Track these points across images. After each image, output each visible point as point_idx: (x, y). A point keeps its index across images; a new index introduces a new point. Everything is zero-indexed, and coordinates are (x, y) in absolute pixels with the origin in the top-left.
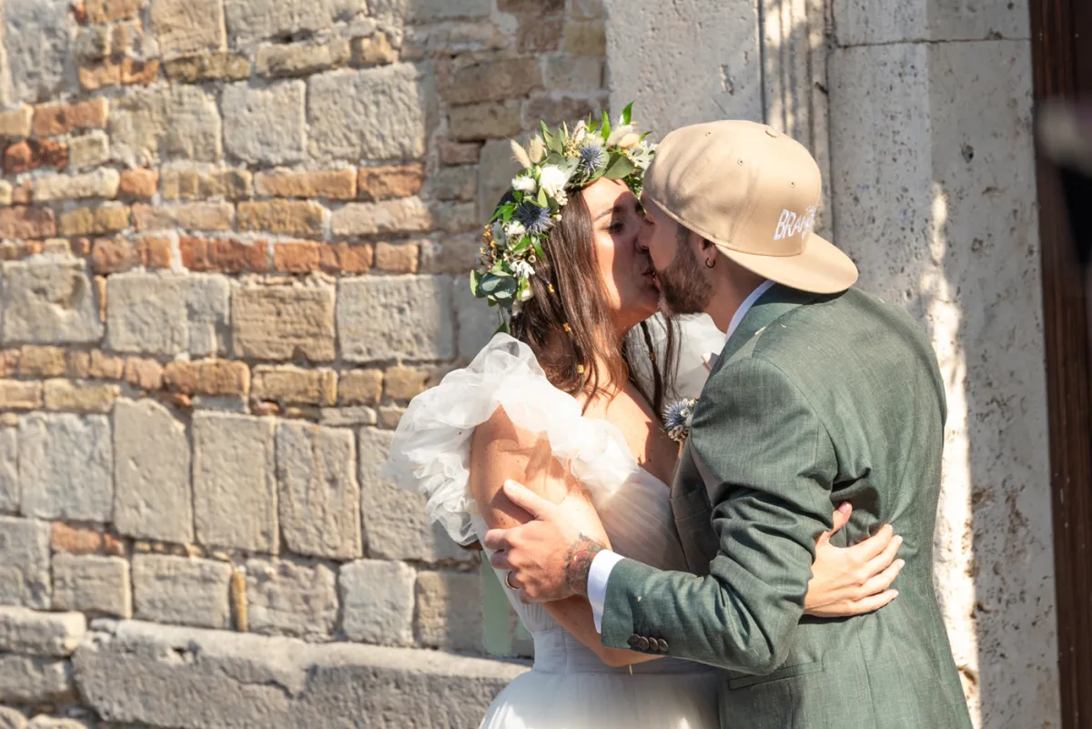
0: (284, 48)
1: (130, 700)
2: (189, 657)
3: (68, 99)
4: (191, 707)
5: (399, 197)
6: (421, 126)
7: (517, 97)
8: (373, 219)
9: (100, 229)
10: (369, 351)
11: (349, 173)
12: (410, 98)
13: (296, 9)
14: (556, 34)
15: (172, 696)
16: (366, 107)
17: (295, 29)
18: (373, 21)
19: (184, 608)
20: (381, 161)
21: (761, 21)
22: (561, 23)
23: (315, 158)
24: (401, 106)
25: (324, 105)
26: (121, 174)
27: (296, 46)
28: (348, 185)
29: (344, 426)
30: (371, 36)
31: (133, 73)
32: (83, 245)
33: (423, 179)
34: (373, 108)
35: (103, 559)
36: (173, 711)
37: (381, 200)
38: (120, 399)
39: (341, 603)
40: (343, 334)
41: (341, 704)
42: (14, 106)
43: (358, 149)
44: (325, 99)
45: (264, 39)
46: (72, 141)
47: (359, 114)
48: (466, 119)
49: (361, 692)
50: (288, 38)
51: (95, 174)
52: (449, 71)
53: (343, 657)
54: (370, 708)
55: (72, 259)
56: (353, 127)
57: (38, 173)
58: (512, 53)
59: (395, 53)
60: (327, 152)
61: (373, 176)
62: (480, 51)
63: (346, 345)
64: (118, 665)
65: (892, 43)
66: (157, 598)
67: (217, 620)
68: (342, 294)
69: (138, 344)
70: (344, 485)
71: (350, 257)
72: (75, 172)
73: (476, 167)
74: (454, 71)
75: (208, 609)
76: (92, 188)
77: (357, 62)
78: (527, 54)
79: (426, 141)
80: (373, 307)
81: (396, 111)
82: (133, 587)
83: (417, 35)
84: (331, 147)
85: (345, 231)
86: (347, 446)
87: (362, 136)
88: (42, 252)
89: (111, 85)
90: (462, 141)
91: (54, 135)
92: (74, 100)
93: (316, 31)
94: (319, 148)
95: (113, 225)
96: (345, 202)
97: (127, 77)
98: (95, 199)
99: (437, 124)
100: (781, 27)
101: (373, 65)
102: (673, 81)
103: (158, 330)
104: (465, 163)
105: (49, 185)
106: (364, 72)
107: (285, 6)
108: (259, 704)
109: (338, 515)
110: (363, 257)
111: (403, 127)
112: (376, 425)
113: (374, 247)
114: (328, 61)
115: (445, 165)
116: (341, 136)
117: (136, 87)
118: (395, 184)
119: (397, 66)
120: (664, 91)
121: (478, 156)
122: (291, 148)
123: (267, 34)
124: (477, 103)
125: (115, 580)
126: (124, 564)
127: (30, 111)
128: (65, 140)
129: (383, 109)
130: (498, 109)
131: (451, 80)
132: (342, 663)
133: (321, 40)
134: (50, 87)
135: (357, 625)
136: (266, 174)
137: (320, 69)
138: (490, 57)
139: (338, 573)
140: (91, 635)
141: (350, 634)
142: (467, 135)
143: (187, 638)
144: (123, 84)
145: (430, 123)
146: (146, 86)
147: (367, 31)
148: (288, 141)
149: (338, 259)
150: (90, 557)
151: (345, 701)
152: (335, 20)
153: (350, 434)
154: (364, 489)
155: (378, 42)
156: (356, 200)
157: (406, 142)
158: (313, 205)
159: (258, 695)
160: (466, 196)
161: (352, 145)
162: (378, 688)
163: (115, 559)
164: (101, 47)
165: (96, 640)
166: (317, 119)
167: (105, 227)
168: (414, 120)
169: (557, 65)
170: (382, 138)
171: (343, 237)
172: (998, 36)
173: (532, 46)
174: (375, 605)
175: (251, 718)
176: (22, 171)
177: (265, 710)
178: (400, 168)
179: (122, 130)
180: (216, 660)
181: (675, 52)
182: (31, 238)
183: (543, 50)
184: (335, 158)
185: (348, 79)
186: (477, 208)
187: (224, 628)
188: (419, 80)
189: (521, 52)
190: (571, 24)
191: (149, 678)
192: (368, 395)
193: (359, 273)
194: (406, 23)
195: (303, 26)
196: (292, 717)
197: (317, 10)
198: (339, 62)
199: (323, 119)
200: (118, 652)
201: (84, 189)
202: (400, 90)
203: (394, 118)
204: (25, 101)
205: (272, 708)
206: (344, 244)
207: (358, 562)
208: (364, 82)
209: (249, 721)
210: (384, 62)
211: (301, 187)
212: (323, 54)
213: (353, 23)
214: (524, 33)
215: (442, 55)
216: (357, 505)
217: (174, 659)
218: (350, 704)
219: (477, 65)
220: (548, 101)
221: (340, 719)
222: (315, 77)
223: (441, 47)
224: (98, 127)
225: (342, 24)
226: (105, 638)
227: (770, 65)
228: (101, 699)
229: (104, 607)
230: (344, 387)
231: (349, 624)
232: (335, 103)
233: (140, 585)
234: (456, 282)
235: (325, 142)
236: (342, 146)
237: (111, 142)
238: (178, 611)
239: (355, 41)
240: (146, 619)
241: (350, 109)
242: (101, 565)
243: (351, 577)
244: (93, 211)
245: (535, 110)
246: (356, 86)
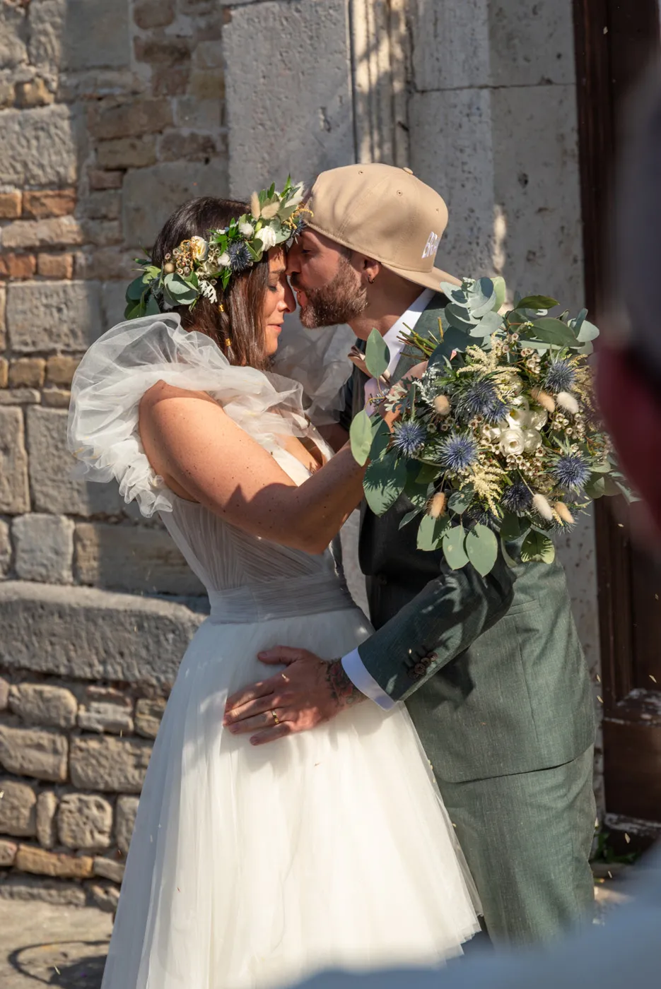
5: (57, 216)
6: (73, 158)
7: (153, 133)
8: (35, 234)
10: (34, 343)
11: (15, 196)
12: (64, 132)
14: (185, 81)
16: (28, 141)
18: (33, 70)
20: (42, 186)
21: (353, 70)
22: (189, 70)
24: (57, 140)
28: (14, 206)
29: (14, 404)
30: (31, 81)
33: (75, 201)
34: (34, 142)
37: (42, 218)
39: (14, 548)
40: (12, 329)
41: (15, 631)
43: (22, 176)
47: (23, 147)
48: (110, 152)
49: (31, 621)
52: (96, 111)
53: (16, 593)
54: (38, 634)
56: (18, 158)
58: (149, 96)
59: (52, 96)
61: (34, 199)
62: (123, 95)
63: (15, 338)
65: (461, 88)
68: (11, 296)
70: (14, 453)
71: (17, 266)
73: (120, 191)
74: (101, 111)
77: (20, 103)
78: (161, 97)
79: (78, 170)
80: (37, 307)
81: (54, 144)
83: (71, 81)
85: (13, 244)
86: (17, 421)
87: (25, 165)
90: (108, 170)
96: (12, 220)
99: (87, 156)
100: (369, 75)
101: (33, 106)
102: (281, 121)
104: (110, 188)
106: (27, 112)
109: (11, 478)
110: (28, 265)
111: (59, 158)
112: (40, 404)
113: (36, 257)
115: (94, 189)
116: (8, 165)
118: (52, 204)
119: (53, 107)
120: (273, 129)
121: (121, 182)
124: (119, 138)
129: (42, 142)
130: (137, 143)
131: (98, 119)
132: (15, 598)
135: (26, 567)
138: (130, 100)
139: (11, 525)
141: (22, 574)
142: (113, 164)
145: (81, 154)
147: (28, 78)
149: (7, 267)
151: (18, 629)
152: (2, 68)
153: (18, 412)
154: (31, 457)
155: (38, 87)
156: (22, 218)
157: (62, 170)
160: (111, 215)
162: (44, 618)
168: (68, 152)
169: (186, 107)
170: (41, 166)
171: (11, 249)
172: (549, 82)
173: (165, 91)
174: (41, 551)
178: (57, 192)
181: (282, 96)
183: (173, 94)
184: (4, 184)
185: (12, 118)
186: (121, 225)
188: (71, 118)
189: (156, 96)
190: (196, 72)
192: (33, 379)
193: (24, 279)
194: (60, 71)
198: (5, 103)
202: (56, 127)
203: (52, 151)
206: (12, 255)
207: (27, 516)
208: (26, 121)
210: (42, 104)
213: (17, 70)
214: (158, 79)
215: (90, 98)
216: (25, 469)
218: (23, 632)
219: (119, 106)
220: (177, 137)
221: (14, 643)
223: (89, 91)
225: (7, 71)
227: (360, 108)
230: (13, 372)
231: (20, 566)
232: (3, 137)
234: (104, 286)
236: (9, 173)
239: (19, 86)
241: (14, 142)
243: (22, 528)
245: (167, 145)
246: (20, 124)
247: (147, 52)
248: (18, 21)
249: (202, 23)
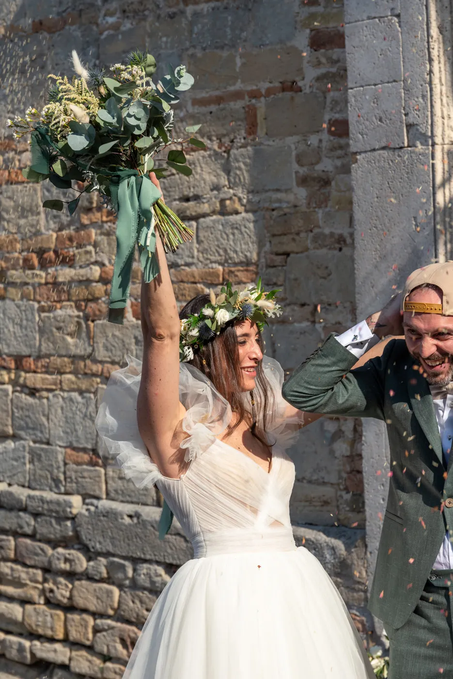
0: (186, 204)
1: (105, 541)
2: (135, 520)
3: (74, 229)
4: (136, 546)
5: (245, 283)
6: (256, 246)
7: (306, 232)
9: (90, 297)
11: (219, 270)
12: (250, 231)
13: (192, 184)
14: (327, 199)
15: (126, 540)
16: (228, 236)
17: (191, 194)
18: (231, 191)
19: (133, 494)
20: (236, 264)
21: (434, 194)
22: (329, 193)
23: (201, 262)
24: (246, 235)
25: (206, 234)
26: (101, 269)
27: (191, 203)
28: (218, 276)
30: (230, 199)
31: (107, 217)
32: (81, 305)
33: (257, 273)
34: (231, 237)
35: (92, 468)
36: (127, 548)
37: (235, 284)
38: (100, 386)
42: (47, 233)
43: (223, 258)
44: (206, 231)
45: (175, 200)
46: (76, 251)
47: (224, 239)
48: (280, 243)
50: (187, 199)
51: (88, 268)
52: (271, 217)
55: (76, 313)
56: (221, 246)
57: (59, 268)
58: (304, 208)
59: (243, 208)
60: (207, 259)
61: (231, 272)
62: (287, 207)
64: (99, 524)
66: (119, 488)
67: (150, 501)
69: (110, 357)
72: (78, 268)
73: (285, 268)
74: (274, 217)
75: (145, 495)
76: (86, 275)
77: (223, 212)
78: (312, 209)
79: (259, 254)
81: (244, 238)
82: (106, 483)
83: (256, 199)
84: (209, 256)
87: (225, 251)
88: (61, 308)
89: (96, 222)
90: (277, 254)
91: (67, 248)
92: (77, 230)
93: (202, 196)
94: (203, 257)
95: (97, 295)
96: (217, 285)
97: (105, 219)
98: (87, 282)
99: (265, 245)
100: (445, 197)
101: (231, 214)
102: (388, 225)
103: (120, 350)
104: (279, 266)
105: (65, 274)
106: (227, 217)
107: (186, 183)
108: (171, 545)
111: (247, 246)
114: (208, 211)
115: (269, 266)
116: (215, 251)
117: (109, 224)
118: (242, 276)
119: (244, 214)
120: (383, 230)
121: (286, 262)
122: (189, 256)
123: (177, 197)
124: (285, 235)
125: (97, 479)
126: (102, 471)
127: (55, 235)
128: (72, 251)
129: (236, 237)
130: (297, 238)
131: (272, 222)
133: (205, 201)
134: (65, 223)
136: (176, 270)
137: (204, 215)
138: (292, 210)
140: (85, 507)
142: (281, 251)
143: (134, 510)
144: (103, 222)
145: (260, 244)
146: (114, 223)
147: (229, 196)
148: (187, 253)
150: (85, 467)
152: (212, 190)
155: (234, 202)
157: (248, 254)
158: (200, 286)
159: (171, 540)
160: (279, 283)
161: (220, 255)
163: (97, 468)
164: (91, 203)
165: (88, 510)
166: (202, 241)
167: (93, 296)
168: (253, 243)
169: (328, 215)
170: (236, 252)
173: (314, 205)
175: (166, 551)
176: (51, 266)
177: (174, 548)
178: (245, 268)
179: (102, 246)
180: (150, 522)
181: (389, 209)
182: (55, 301)
183: (320, 207)
184: (211, 262)
185: (218, 221)
186: (285, 290)
187: (153, 505)
188: (255, 222)
189: (307, 208)
190: (334, 194)
191: (115, 530)
194: (249, 192)
195: (195, 193)
196: (188, 552)
197: (203, 185)
198: (214, 212)
199: (205, 242)
200: (99, 516)
201: (82, 276)
202: (245, 227)
203: (242, 242)
204: (53, 230)
205: (178, 547)
208: (227, 223)
209: (166, 554)
210: (237, 213)
211: (194, 277)
212: (205, 208)
213: (221, 192)
214: (310, 198)
215: (267, 209)
217: (127, 520)
219: (285, 214)
220: (323, 234)
222: (202, 220)
223: (267, 205)
224: (90, 244)
225: (215, 192)
226: (92, 509)
227: (438, 218)
228: (90, 540)
229: (92, 493)
232: (212, 234)
233: (110, 482)
234: (274, 328)
235: (206, 254)
236: (215, 256)
237: (96, 253)
238: (130, 496)
239: (222, 201)
240: (113, 500)
241: (219, 236)
242: (91, 471)
244: (87, 288)
245: (315, 239)
246: (222, 225)
247: (303, 181)
248: (223, 161)
249: (339, 163)
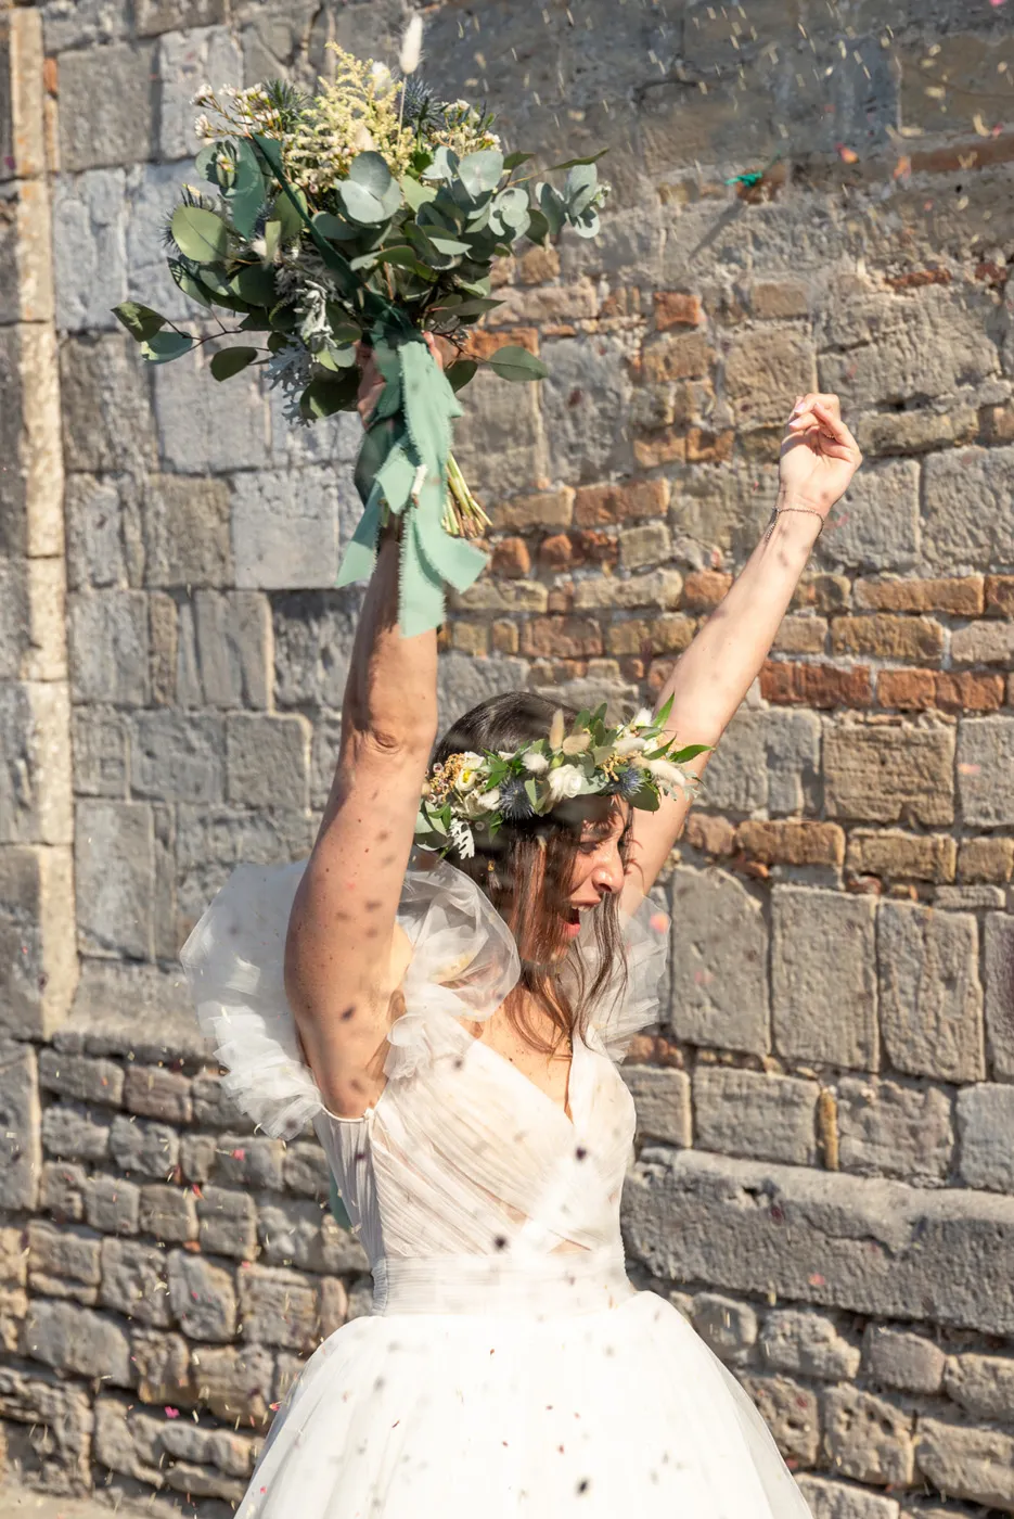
0: (894, 417)
1: (689, 1252)
2: (764, 1200)
3: (618, 479)
4: (765, 1265)
8: (1005, 642)
9: (657, 648)
10: (998, 814)
11: (976, 582)
13: (909, 368)
15: (741, 1250)
16: (997, 495)
17: (908, 393)
18: (1008, 384)
19: (758, 1137)
23: (930, 561)
25: (944, 492)
26: (684, 578)
27: (909, 415)
28: (973, 598)
29: (964, 909)
30: (1006, 403)
31: (700, 448)
32: (636, 666)
34: (1007, 498)
35: (659, 1072)
36: (744, 1270)
38: (680, 867)
39: (958, 1138)
40: (965, 790)
41: (957, 1269)
42: (552, 488)
43: (987, 551)
44: (945, 485)
45: (869, 407)
46: (624, 534)
47: (990, 506)
49: (981, 1254)
50: (899, 406)
51: (652, 576)
53: (959, 1208)
54: (993, 1275)
55: (623, 687)
56: (981, 522)
57: (580, 575)
60: (947, 554)
61: (1007, 587)
63: (969, 805)
64: (676, 1209)
66: (725, 1121)
67: (800, 1155)
68: (964, 739)
69: (704, 797)
70: (964, 987)
71: (976, 693)
72: (628, 574)
75: (789, 1140)
76: (648, 594)
77: (987, 438)
80: (1004, 757)
82: (694, 1109)
84: (951, 547)
85: (969, 657)
86: (969, 936)
87: (992, 533)
88: (585, 676)
89: (671, 463)
91: (601, 526)
92: (628, 481)
93: (936, 396)
94: (937, 549)
95: (673, 643)
96: (969, 619)
97: (694, 453)
98: (653, 608)
101: (1006, 441)
103: (730, 780)
105: (597, 587)
106: (995, 450)
107: (896, 364)
108: (853, 1265)
109: (956, 1025)
110: (992, 690)
112: (1005, 910)
113: (1006, 679)
114: (950, 435)
116: (965, 533)
117: (705, 466)
122: (901, 547)
123: (873, 400)
125: (671, 1098)
126: (685, 1078)
127: (571, 494)
128: (614, 533)
132: (959, 1215)
133: (941, 409)
134: (598, 463)
135: (978, 1167)
136: (869, 581)
137: (940, 446)
139: (954, 1100)
140: (641, 1166)
141: (970, 1179)
143: (761, 1176)
144: (689, 461)
146: (717, 465)
147: (1002, 397)
148: (897, 538)
149: (960, 693)
150: (641, 1067)
151: (962, 1266)
152: (959, 382)
153: (972, 919)
154: (989, 992)
156: (984, 617)
158: (928, 621)
159: (851, 1252)
161: (979, 545)
162: (1003, 1251)
163: (672, 1071)
164: (661, 413)
165: (646, 1174)
166: (935, 511)
167: (664, 645)
171: (967, 665)
174: (1001, 1142)
175: (841, 1282)
176: (562, 571)
177: (859, 1272)
179: (688, 522)
180: (798, 1206)
182: (570, 658)
184: (956, 563)
185: (975, 460)
187: (808, 1166)
191: (713, 1225)
192: (996, 871)
193: (986, 713)
195: (919, 389)
196: (894, 1284)
197: (937, 369)
198: (964, 438)
199: (942, 511)
200: (675, 1190)
201: (639, 596)
204: (566, 481)
205: (868, 1270)
206: (967, 674)
207: (980, 1085)
208: (996, 463)
209: (838, 1286)
211: (913, 599)
212: (943, 427)
213: (983, 386)
216: (980, 1013)
217: (744, 1202)
218: (968, 1270)
221: (955, 1288)
222: (933, 456)
224: (657, 516)
225: (968, 387)
226: (656, 1169)
228: (652, 1249)
229: (658, 1133)
230: (965, 860)
231: (968, 1166)
232: (958, 490)
233: (703, 1106)
235: (945, 541)
236: (966, 546)
237: (674, 537)
238: (750, 1141)
239: (985, 410)
240: (710, 1150)
241: (977, 498)
242: (655, 1078)
243: (971, 1105)
244: (649, 623)
246: (985, 469)
248: (988, 310)
